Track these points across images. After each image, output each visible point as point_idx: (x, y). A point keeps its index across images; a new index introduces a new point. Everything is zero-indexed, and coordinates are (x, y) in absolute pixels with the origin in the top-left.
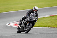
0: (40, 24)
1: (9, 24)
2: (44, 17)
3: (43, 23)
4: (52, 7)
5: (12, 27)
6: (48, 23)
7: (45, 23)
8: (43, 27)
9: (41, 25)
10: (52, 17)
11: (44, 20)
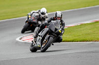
0: (75, 36)
1: (20, 39)
2: (82, 25)
3: (81, 34)
4: (95, 6)
5: (25, 43)
6: (89, 34)
7: (82, 35)
8: (81, 41)
9: (76, 38)
10: (95, 24)
11: (82, 29)
